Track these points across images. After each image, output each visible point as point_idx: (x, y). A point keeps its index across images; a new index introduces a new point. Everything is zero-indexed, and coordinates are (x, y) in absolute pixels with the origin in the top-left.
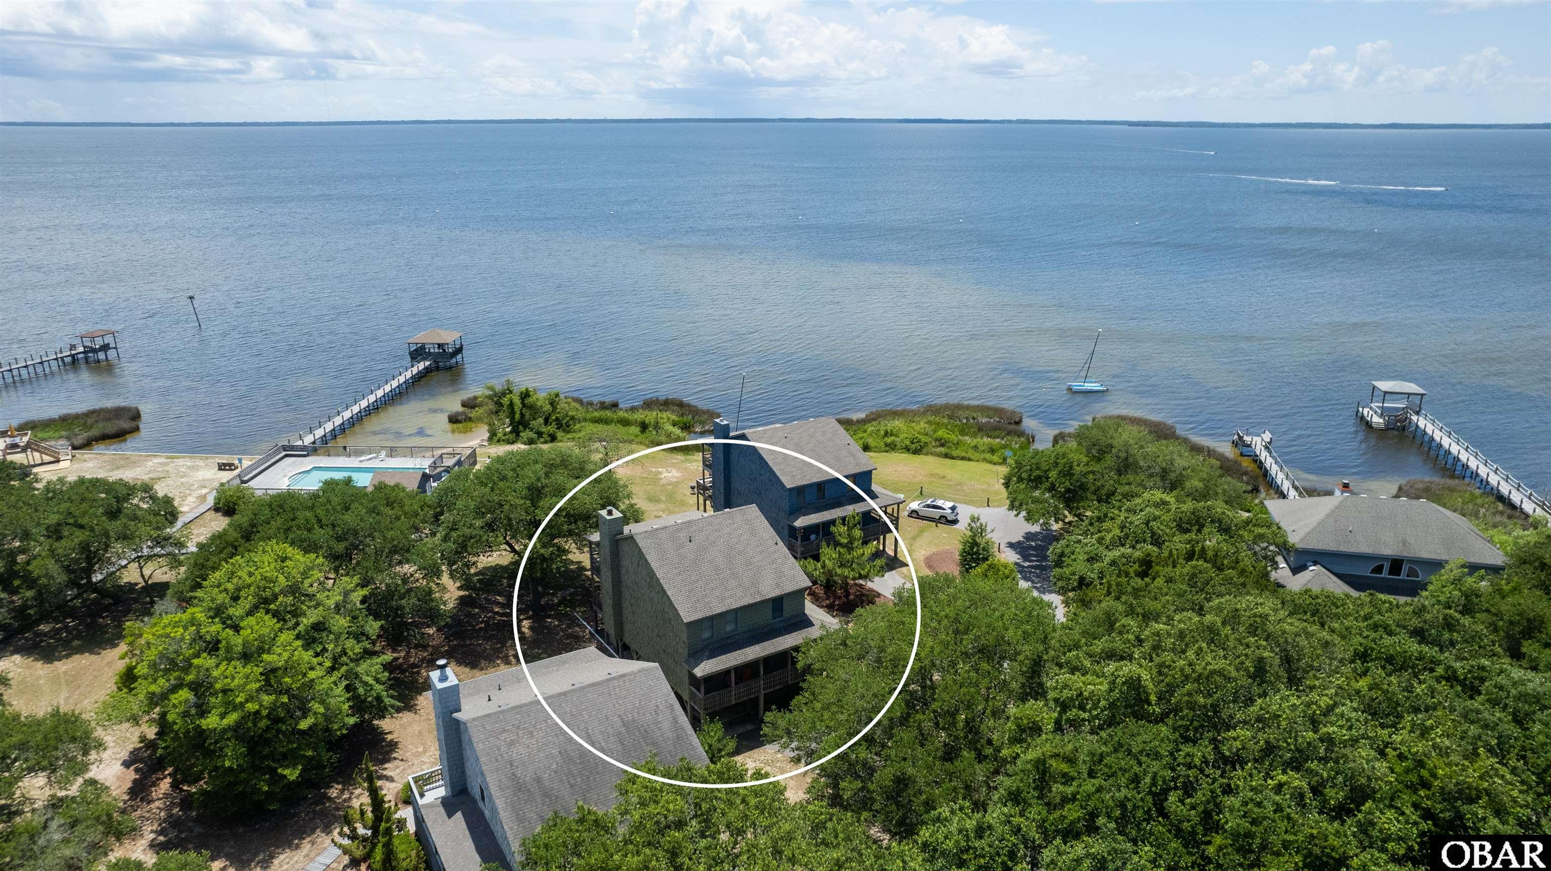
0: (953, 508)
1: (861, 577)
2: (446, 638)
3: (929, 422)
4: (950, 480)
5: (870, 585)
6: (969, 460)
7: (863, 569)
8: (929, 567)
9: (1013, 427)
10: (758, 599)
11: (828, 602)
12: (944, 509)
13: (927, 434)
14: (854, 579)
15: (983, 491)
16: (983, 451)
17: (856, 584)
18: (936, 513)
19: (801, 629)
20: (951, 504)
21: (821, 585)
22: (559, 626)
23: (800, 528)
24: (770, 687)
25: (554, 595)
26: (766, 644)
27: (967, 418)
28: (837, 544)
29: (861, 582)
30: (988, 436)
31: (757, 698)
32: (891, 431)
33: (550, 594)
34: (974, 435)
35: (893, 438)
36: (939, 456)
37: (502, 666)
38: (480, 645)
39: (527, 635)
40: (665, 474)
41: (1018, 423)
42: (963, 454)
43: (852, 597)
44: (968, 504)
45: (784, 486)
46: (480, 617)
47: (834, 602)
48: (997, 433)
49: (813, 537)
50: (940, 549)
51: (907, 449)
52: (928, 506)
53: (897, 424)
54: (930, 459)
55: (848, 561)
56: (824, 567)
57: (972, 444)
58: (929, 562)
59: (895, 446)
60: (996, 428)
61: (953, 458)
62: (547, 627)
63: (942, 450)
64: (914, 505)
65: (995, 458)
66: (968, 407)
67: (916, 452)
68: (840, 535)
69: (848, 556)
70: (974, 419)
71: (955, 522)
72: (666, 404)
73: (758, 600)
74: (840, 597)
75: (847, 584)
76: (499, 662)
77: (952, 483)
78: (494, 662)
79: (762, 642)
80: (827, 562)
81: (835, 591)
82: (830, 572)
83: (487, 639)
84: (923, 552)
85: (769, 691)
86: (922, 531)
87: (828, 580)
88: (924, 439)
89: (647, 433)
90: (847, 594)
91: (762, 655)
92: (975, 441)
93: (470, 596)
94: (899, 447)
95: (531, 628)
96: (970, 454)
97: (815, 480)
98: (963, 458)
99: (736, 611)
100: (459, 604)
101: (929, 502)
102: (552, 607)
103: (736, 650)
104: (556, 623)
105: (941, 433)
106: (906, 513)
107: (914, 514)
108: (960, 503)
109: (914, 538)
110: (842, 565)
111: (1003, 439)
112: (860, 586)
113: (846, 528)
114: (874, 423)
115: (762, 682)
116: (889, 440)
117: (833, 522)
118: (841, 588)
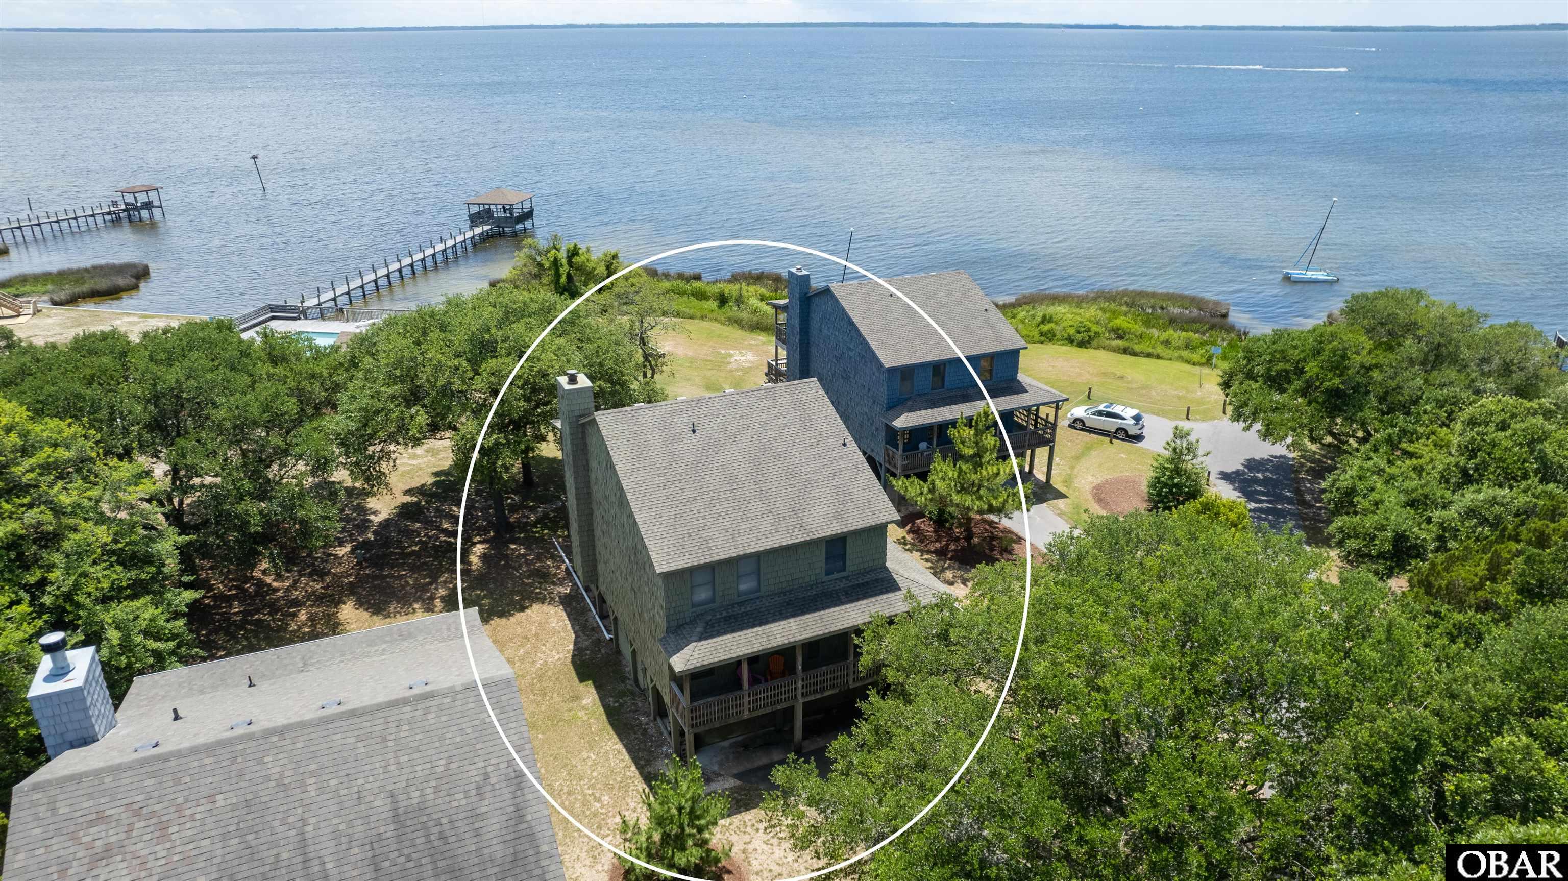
0: (1137, 418)
1: (991, 510)
2: (358, 564)
3: (1104, 310)
4: (1129, 382)
5: (1005, 523)
6: (1158, 357)
7: (996, 498)
8: (1100, 501)
9: (1218, 320)
10: (799, 537)
11: (937, 545)
12: (1124, 419)
13: (1098, 323)
14: (981, 512)
15: (1179, 398)
16: (1178, 348)
17: (985, 521)
18: (1111, 424)
19: (876, 595)
20: (1134, 412)
21: (931, 519)
22: (524, 556)
23: (903, 430)
24: (815, 692)
25: (533, 509)
26: (809, 618)
27: (1153, 307)
28: (958, 457)
29: (993, 517)
30: (1184, 330)
31: (790, 711)
32: (1051, 317)
33: (527, 507)
34: (1164, 328)
35: (1052, 325)
36: (1114, 351)
37: (419, 613)
38: (400, 577)
39: (474, 567)
40: (737, 358)
41: (1225, 316)
42: (1150, 350)
43: (976, 540)
44: (1158, 415)
45: (880, 365)
46: (419, 535)
47: (947, 545)
48: (1198, 325)
49: (923, 445)
50: (1116, 475)
51: (1070, 341)
52: (1100, 413)
53: (1059, 310)
54: (1102, 354)
55: (973, 485)
56: (932, 490)
57: (1162, 339)
58: (1100, 494)
59: (1054, 335)
60: (1194, 321)
61: (1135, 354)
62: (506, 557)
63: (1119, 343)
64: (1079, 412)
65: (1196, 357)
66: (1154, 295)
67: (1082, 344)
68: (963, 443)
69: (974, 477)
70: (1162, 308)
71: (1138, 438)
72: (757, 278)
73: (800, 539)
74: (958, 539)
75: (970, 519)
76: (416, 606)
77: (1134, 386)
78: (411, 605)
79: (803, 613)
80: (938, 483)
81: (951, 529)
82: (942, 498)
83: (414, 569)
84: (1090, 479)
85: (812, 698)
86: (1089, 448)
87: (941, 512)
88: (1094, 328)
89: (726, 308)
90: (969, 537)
91: (799, 638)
92: (1165, 336)
93: (417, 504)
94: (1059, 337)
95: (484, 557)
96: (1160, 350)
97: (929, 358)
98: (1149, 355)
99: (758, 556)
100: (398, 515)
101: (1101, 408)
102: (523, 526)
103: (754, 626)
104: (522, 551)
105: (1120, 322)
106: (1067, 423)
107: (1078, 424)
108: (1146, 412)
109: (1077, 458)
110: (962, 490)
111: (1204, 334)
112: (991, 523)
113: (972, 432)
114: (1026, 307)
115: (800, 684)
116: (1045, 328)
117: (953, 423)
118: (960, 525)
